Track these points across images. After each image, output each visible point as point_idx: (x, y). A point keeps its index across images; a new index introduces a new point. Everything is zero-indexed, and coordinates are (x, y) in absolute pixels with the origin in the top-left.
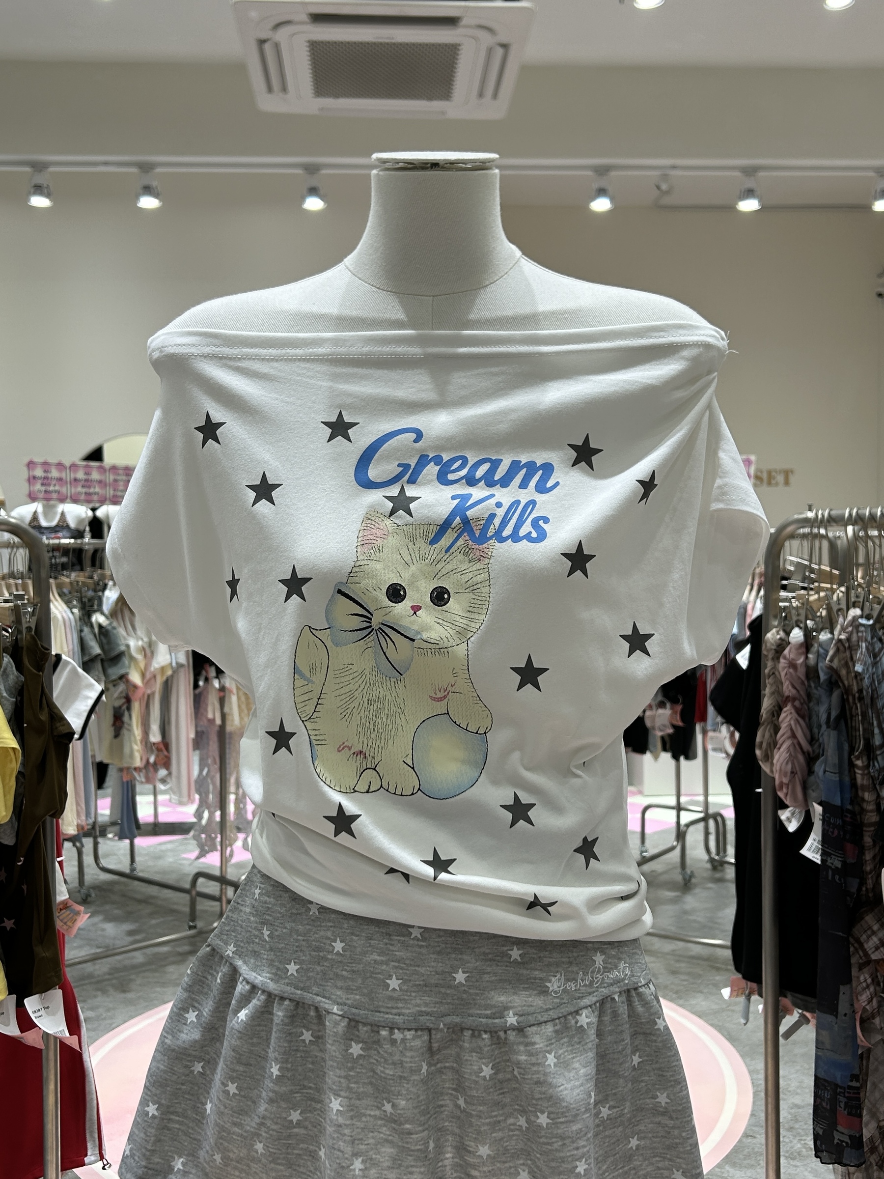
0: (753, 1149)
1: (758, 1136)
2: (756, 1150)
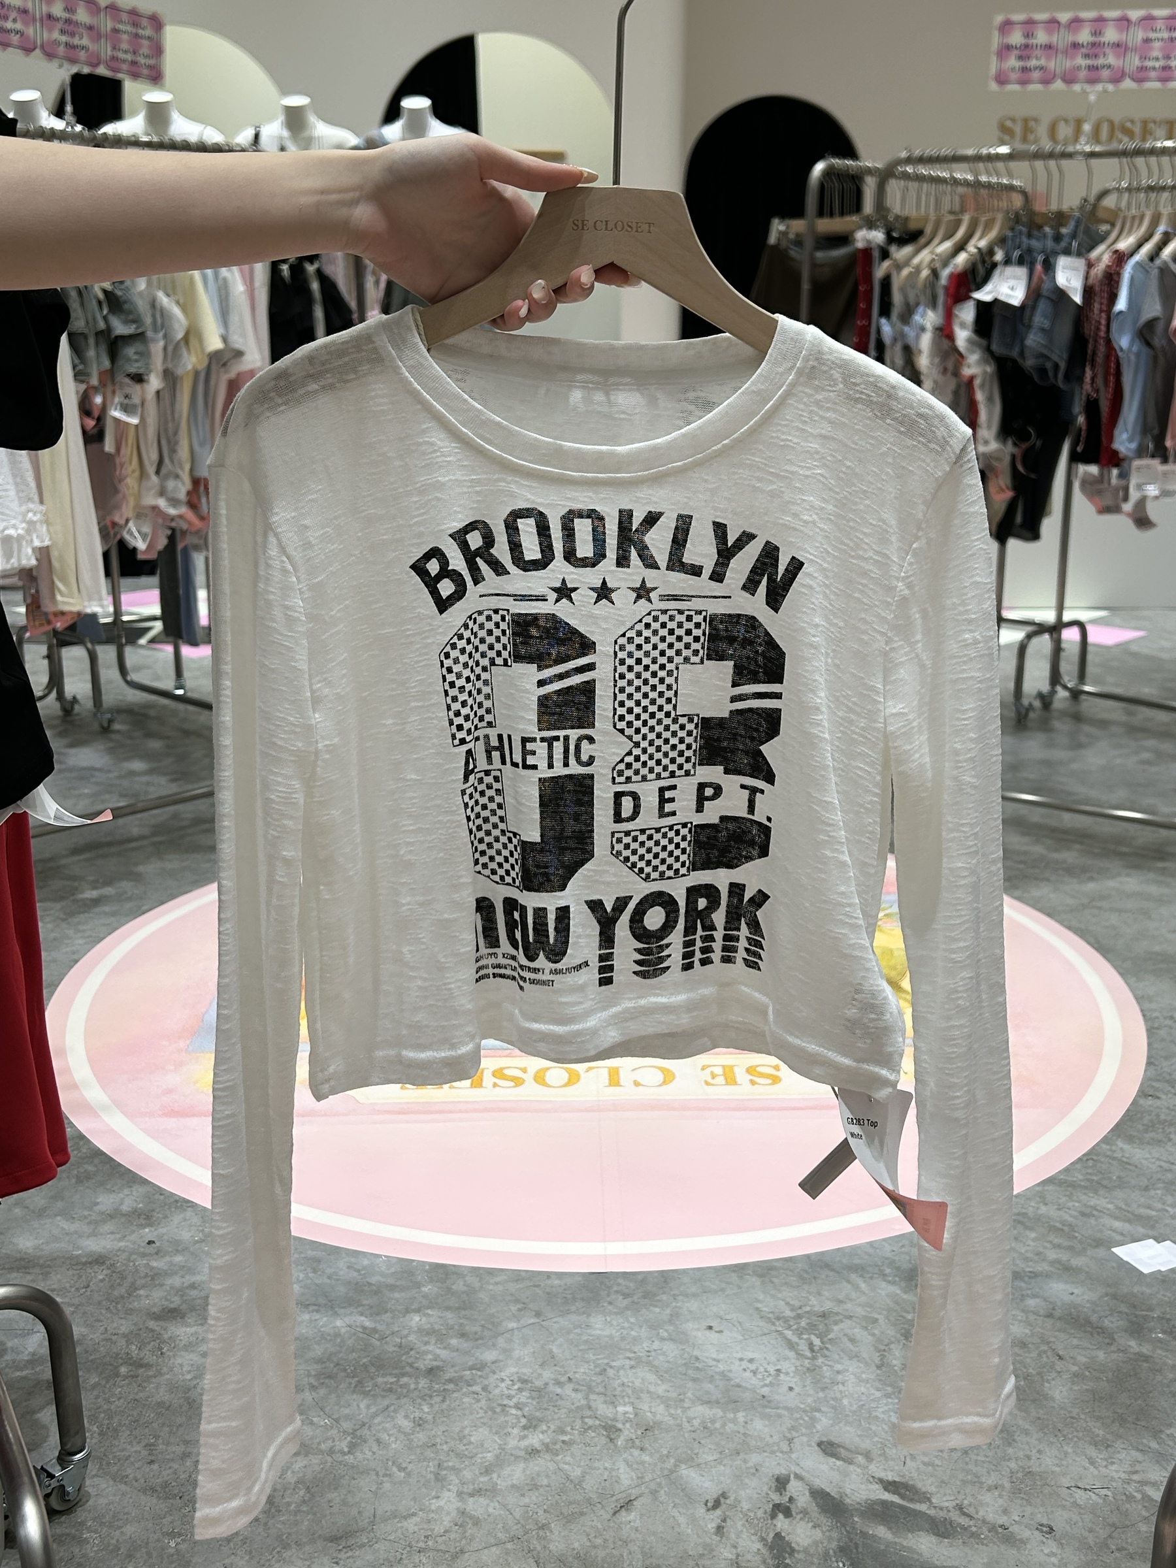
1: (1164, 1097)
2: (1163, 1117)
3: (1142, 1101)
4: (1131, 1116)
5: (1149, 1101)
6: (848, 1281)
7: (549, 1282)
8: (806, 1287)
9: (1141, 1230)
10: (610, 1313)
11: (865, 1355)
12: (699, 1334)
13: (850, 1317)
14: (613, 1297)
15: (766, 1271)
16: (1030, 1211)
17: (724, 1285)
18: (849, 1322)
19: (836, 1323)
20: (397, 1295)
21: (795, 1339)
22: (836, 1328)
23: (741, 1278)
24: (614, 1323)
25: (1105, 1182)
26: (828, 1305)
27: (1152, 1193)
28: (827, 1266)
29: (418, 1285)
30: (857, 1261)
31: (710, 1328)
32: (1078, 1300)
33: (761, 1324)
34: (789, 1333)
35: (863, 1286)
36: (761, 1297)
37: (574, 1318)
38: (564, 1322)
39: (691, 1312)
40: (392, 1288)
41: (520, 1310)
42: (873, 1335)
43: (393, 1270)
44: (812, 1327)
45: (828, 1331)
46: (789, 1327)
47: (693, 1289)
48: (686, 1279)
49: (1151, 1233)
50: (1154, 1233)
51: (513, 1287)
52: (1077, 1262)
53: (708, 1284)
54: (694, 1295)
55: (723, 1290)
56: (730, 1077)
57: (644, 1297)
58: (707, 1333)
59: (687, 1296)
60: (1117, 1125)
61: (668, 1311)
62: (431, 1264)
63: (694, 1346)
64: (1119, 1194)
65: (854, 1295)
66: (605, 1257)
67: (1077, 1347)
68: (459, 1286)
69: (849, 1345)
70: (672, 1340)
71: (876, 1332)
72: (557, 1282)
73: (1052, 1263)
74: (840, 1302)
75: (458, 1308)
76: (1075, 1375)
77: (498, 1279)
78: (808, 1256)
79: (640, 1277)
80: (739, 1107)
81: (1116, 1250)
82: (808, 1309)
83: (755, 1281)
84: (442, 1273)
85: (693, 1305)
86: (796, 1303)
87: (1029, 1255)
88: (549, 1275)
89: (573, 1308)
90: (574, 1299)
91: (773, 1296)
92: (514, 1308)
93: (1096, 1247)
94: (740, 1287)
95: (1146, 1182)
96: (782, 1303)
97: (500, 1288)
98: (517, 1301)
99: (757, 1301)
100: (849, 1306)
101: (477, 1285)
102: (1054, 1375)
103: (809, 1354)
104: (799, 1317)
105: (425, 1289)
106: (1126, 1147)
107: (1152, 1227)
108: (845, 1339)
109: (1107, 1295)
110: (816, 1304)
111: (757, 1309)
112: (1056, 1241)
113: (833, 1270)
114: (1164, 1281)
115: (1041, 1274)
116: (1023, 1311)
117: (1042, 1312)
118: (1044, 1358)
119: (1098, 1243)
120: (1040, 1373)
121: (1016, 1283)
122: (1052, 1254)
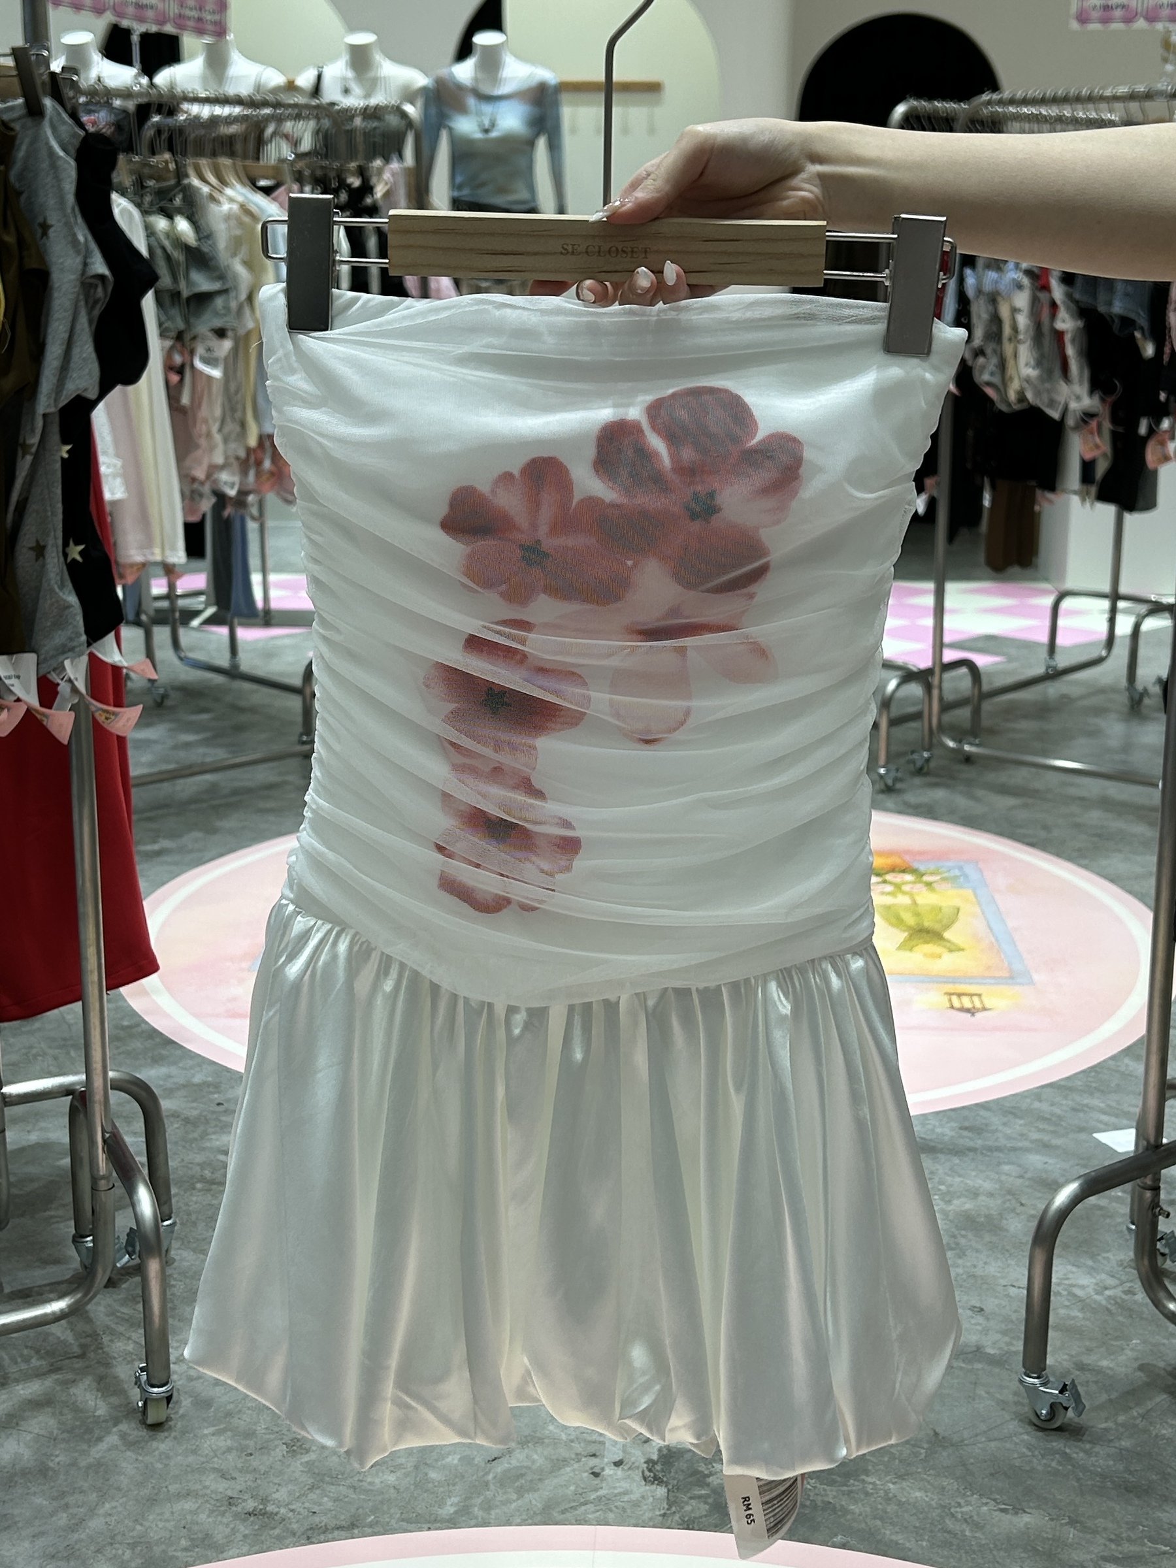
16: (1024, 1106)
25: (1103, 1088)
32: (1050, 1168)
52: (1054, 1142)
73: (1032, 1142)
81: (1098, 1136)
87: (1014, 1135)
93: (1079, 1132)
102: (1012, 1215)
106: (1132, 1063)
112: (1041, 1126)
115: (1020, 1149)
116: (997, 1173)
117: (1014, 1174)
118: (1008, 1204)
119: (1081, 1130)
120: (1000, 1214)
121: (996, 1154)
122: (1035, 1136)
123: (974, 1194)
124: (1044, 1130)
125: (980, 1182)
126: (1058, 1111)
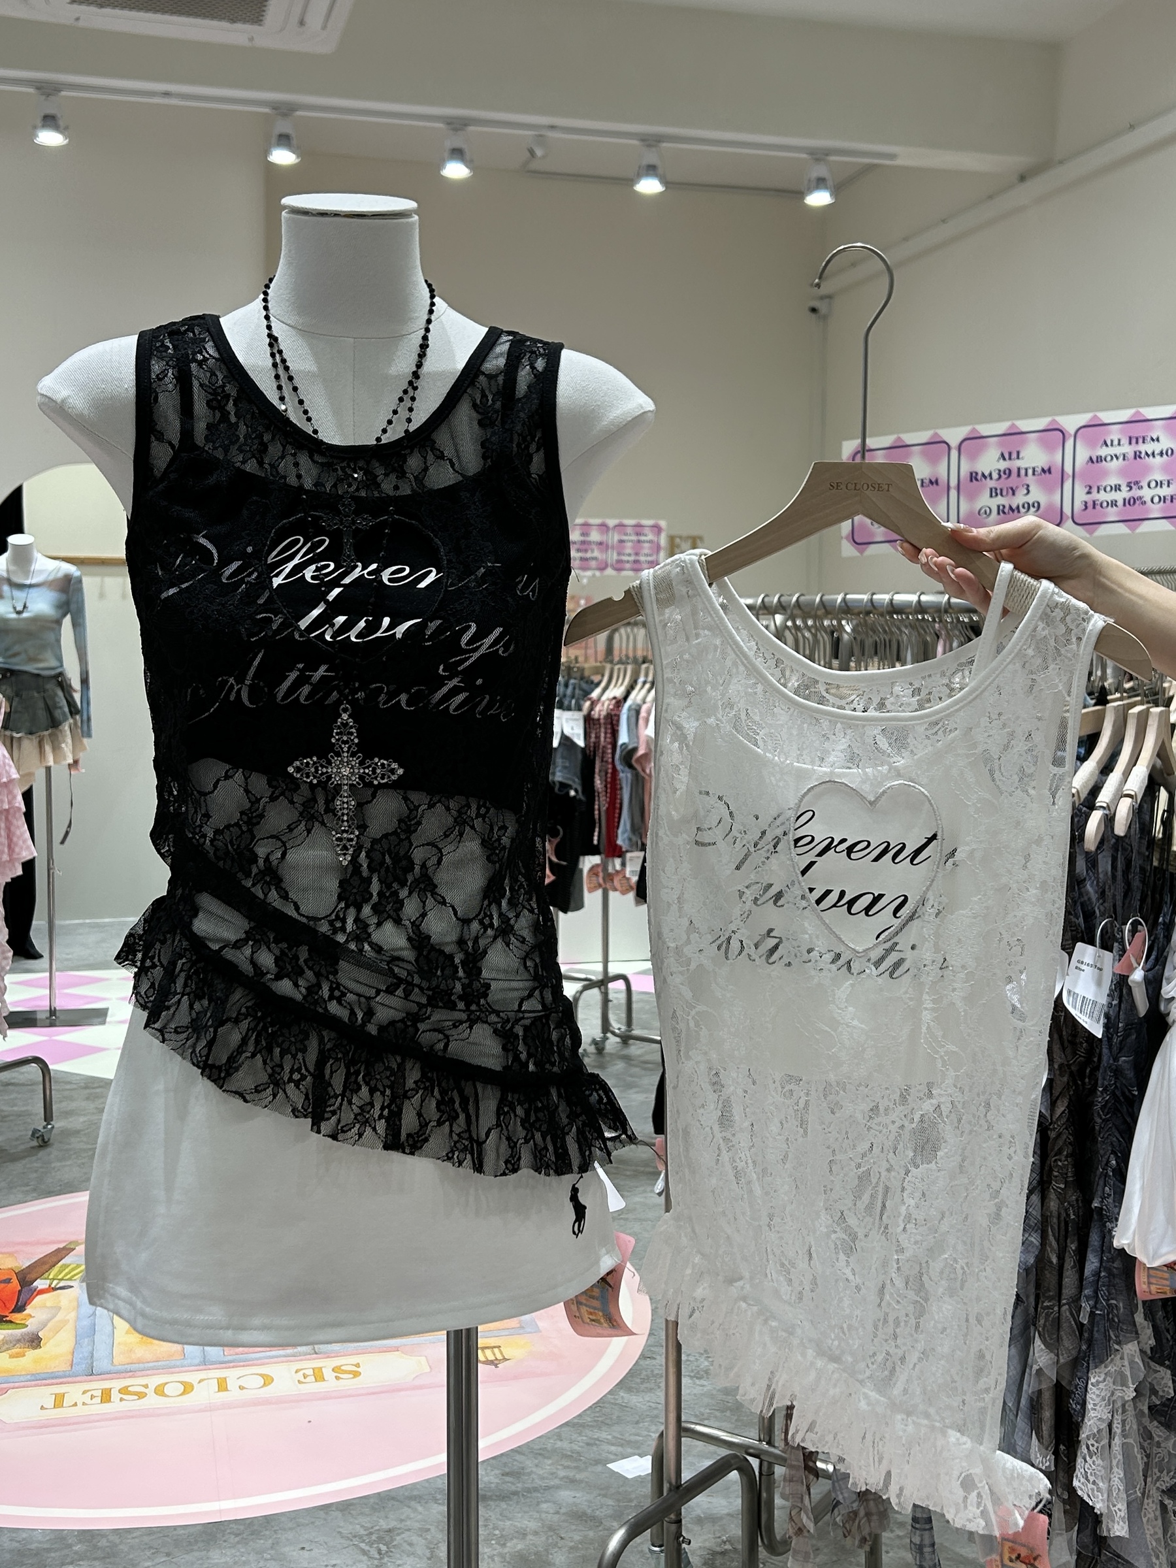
0: (652, 1371)
1: (658, 1357)
2: (656, 1372)
3: (642, 1362)
4: (632, 1374)
5: (648, 1361)
6: (409, 1507)
7: (175, 1532)
8: (377, 1514)
9: (629, 1450)
10: (225, 1548)
11: (419, 1552)
12: (295, 1553)
13: (409, 1530)
14: (227, 1537)
15: (345, 1507)
16: (549, 1446)
17: (313, 1520)
18: (408, 1533)
19: (398, 1534)
20: (53, 1555)
21: (367, 1548)
22: (398, 1538)
23: (327, 1513)
24: (228, 1553)
25: (608, 1421)
26: (392, 1524)
27: (641, 1425)
28: (393, 1498)
29: (70, 1546)
30: (415, 1493)
31: (303, 1548)
32: (578, 1501)
33: (343, 1541)
34: (363, 1545)
35: (420, 1509)
36: (342, 1524)
37: (196, 1554)
38: (188, 1557)
39: (288, 1540)
40: (48, 1550)
41: (153, 1553)
42: (426, 1539)
43: (48, 1538)
44: (380, 1539)
45: (392, 1540)
46: (363, 1541)
47: (290, 1525)
48: (283, 1519)
49: (637, 1451)
50: (640, 1451)
51: (146, 1539)
52: (578, 1477)
53: (301, 1520)
54: (291, 1529)
55: (313, 1523)
56: (319, 1376)
57: (252, 1534)
58: (301, 1552)
59: (285, 1530)
60: (621, 1381)
61: (270, 1541)
62: (78, 1531)
63: (290, 1561)
64: (617, 1428)
65: (412, 1515)
66: (220, 1511)
67: (575, 1530)
68: (103, 1543)
69: (408, 1548)
70: (274, 1560)
71: (429, 1537)
72: (182, 1532)
73: (561, 1479)
74: (402, 1521)
75: (104, 1558)
76: (571, 1548)
77: (135, 1535)
78: (379, 1494)
79: (248, 1522)
80: (326, 1397)
81: (612, 1466)
82: (377, 1528)
83: (339, 1514)
84: (89, 1536)
85: (290, 1535)
86: (369, 1525)
87: (546, 1475)
88: (175, 1528)
89: (195, 1548)
90: (196, 1542)
91: (351, 1523)
92: (148, 1553)
93: (596, 1464)
94: (325, 1520)
95: (638, 1418)
96: (358, 1526)
97: (137, 1540)
98: (151, 1548)
99: (339, 1527)
100: (408, 1523)
101: (118, 1541)
102: (556, 1550)
103: (378, 1557)
104: (371, 1534)
105: (76, 1548)
106: (625, 1395)
107: (638, 1448)
108: (405, 1545)
109: (599, 1495)
110: (384, 1524)
111: (339, 1532)
112: (566, 1464)
113: (398, 1501)
114: (642, 1482)
115: (553, 1487)
116: (538, 1512)
117: (552, 1511)
118: (550, 1541)
119: (597, 1462)
120: (546, 1550)
121: (535, 1494)
122: (562, 1473)
123: (523, 1534)
124: (568, 1467)
125: (526, 1522)
126: (576, 1448)
